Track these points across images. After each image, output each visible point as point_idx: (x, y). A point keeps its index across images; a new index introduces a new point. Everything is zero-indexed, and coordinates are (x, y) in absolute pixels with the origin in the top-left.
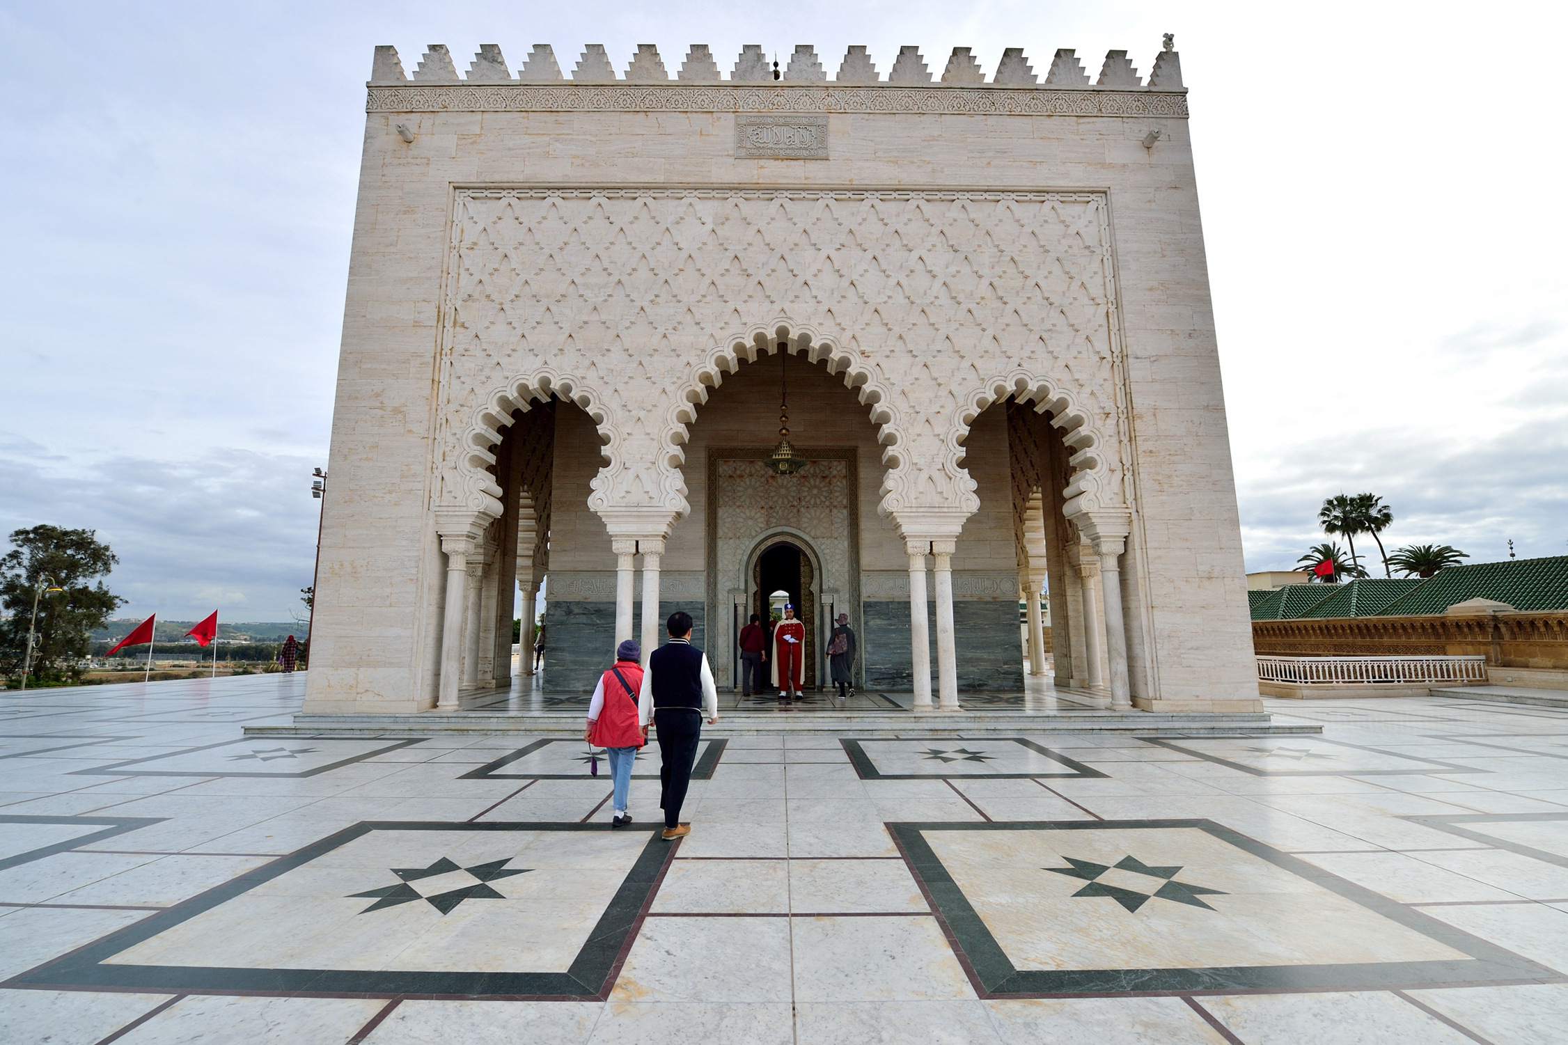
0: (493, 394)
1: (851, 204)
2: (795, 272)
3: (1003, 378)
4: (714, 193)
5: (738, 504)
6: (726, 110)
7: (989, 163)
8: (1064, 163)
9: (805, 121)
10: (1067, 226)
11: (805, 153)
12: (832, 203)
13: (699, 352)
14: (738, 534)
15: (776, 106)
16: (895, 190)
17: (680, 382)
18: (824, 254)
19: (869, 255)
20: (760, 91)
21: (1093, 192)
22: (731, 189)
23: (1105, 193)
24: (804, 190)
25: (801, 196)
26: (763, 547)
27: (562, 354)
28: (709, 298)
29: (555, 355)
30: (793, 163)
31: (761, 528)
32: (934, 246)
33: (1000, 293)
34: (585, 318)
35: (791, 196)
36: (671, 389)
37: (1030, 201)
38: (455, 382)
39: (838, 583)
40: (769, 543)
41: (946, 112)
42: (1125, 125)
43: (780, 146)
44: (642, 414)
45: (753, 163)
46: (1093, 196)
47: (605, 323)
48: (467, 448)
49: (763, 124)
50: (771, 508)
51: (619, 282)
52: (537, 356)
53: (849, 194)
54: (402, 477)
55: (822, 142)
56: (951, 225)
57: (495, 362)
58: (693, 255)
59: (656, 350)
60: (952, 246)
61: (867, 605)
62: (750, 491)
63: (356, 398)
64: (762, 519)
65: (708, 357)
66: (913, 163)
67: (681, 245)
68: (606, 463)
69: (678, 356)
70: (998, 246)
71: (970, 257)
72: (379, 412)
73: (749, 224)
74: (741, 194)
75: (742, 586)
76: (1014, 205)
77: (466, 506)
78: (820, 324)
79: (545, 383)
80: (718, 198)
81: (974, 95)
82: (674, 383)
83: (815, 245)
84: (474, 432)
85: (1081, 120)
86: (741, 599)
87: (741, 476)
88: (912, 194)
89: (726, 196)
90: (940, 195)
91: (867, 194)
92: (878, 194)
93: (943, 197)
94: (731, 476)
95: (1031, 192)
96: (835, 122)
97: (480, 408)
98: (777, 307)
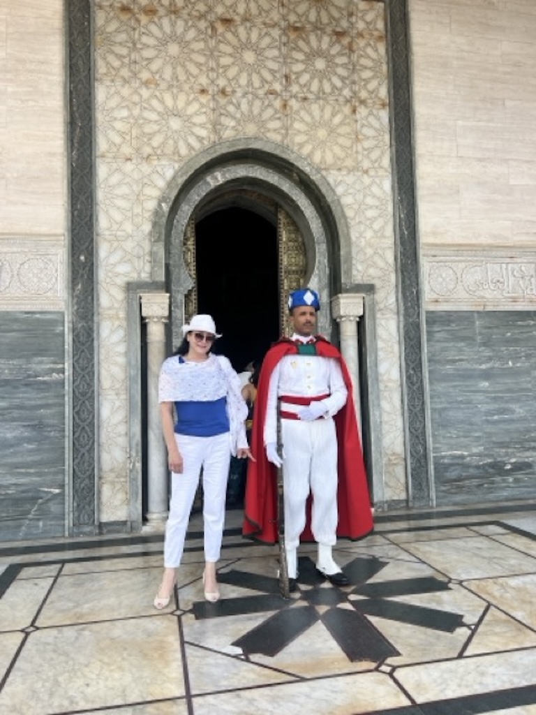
39: (372, 271)
61: (434, 318)
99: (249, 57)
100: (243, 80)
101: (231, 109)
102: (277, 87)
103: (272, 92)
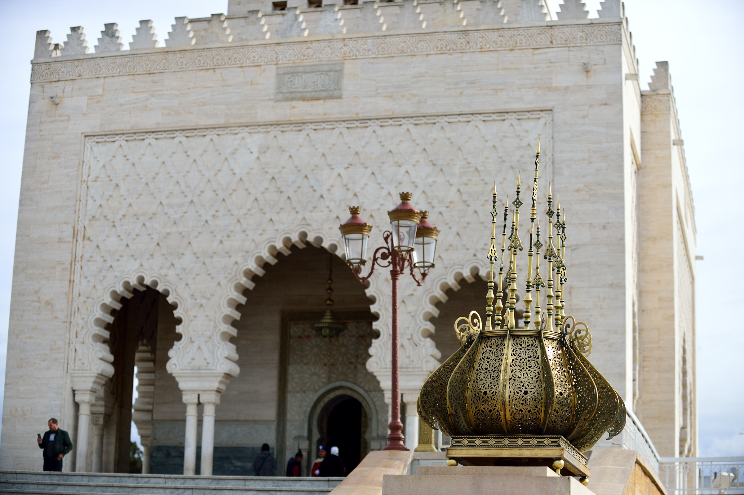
0: (107, 289)
1: (359, 130)
2: (315, 188)
3: (461, 267)
4: (260, 129)
5: (305, 361)
6: (270, 63)
7: (461, 93)
8: (519, 89)
9: (326, 68)
10: (521, 140)
11: (324, 94)
12: (345, 131)
13: (244, 254)
14: (304, 389)
15: (306, 57)
16: (391, 118)
17: (230, 276)
18: (336, 172)
19: (369, 172)
20: (296, 46)
21: (542, 111)
22: (271, 125)
23: (551, 110)
24: (324, 122)
25: (322, 127)
26: (326, 400)
27: (152, 258)
28: (253, 211)
29: (148, 259)
30: (316, 102)
31: (323, 383)
32: (417, 161)
33: (465, 197)
34: (168, 230)
35: (314, 128)
36: (223, 282)
37: (494, 120)
38: (84, 281)
40: (332, 396)
41: (432, 52)
42: (571, 53)
43: (307, 90)
44: (204, 301)
45: (287, 104)
46: (542, 114)
47: (181, 233)
48: (90, 328)
49: (296, 73)
50: (333, 365)
51: (192, 202)
52: (136, 260)
53: (357, 124)
54: (52, 349)
55: (338, 83)
56: (432, 144)
57: (108, 265)
58: (243, 178)
59: (215, 253)
60: (432, 161)
62: (316, 350)
63: (24, 295)
64: (324, 375)
65: (250, 257)
66: (403, 96)
67: (235, 171)
68: (179, 337)
69: (230, 257)
70: (466, 159)
71: (444, 169)
72: (37, 304)
73: (284, 151)
74: (279, 128)
75: (305, 434)
76: (481, 125)
77: (90, 370)
78: (330, 228)
79: (141, 280)
80: (262, 132)
81: (454, 37)
82: (226, 277)
83: (330, 165)
84: (95, 317)
85: (536, 52)
86: (304, 445)
87: (308, 337)
88: (403, 121)
89: (268, 130)
90: (424, 120)
91: (370, 123)
92: (378, 122)
93: (427, 122)
94: (300, 337)
95: (493, 113)
96: (349, 67)
97: (99, 300)
98: (300, 216)
99: (343, 350)
100: (340, 359)
101: (335, 370)
102: (353, 360)
103: (351, 363)
